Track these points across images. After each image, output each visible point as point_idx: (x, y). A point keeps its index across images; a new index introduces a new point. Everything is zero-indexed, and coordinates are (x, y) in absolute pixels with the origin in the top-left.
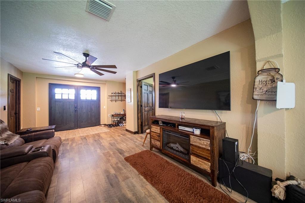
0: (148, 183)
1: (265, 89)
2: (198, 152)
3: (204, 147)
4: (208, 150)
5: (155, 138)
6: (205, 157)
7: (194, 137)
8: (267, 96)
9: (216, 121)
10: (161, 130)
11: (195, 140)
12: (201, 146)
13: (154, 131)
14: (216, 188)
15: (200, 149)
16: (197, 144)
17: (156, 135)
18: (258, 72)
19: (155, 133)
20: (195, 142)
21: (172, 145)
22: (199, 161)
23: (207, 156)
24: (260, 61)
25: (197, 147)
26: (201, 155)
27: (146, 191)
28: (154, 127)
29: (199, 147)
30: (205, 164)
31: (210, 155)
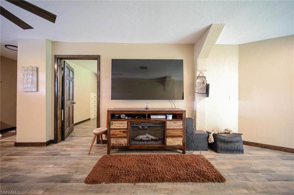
0: (155, 184)
1: (200, 87)
2: (173, 133)
3: (178, 127)
4: (181, 129)
5: (118, 136)
6: (179, 135)
7: (169, 122)
8: (201, 91)
9: (171, 108)
10: (129, 124)
11: (171, 125)
12: (176, 128)
13: (117, 128)
14: (186, 154)
15: (175, 131)
16: (173, 127)
17: (120, 132)
18: (197, 77)
19: (119, 129)
20: (171, 126)
21: (141, 137)
22: (174, 140)
23: (180, 134)
24: (198, 71)
25: (172, 130)
26: (176, 135)
27: (164, 191)
28: (116, 122)
29: (174, 129)
30: (178, 140)
31: (182, 133)
